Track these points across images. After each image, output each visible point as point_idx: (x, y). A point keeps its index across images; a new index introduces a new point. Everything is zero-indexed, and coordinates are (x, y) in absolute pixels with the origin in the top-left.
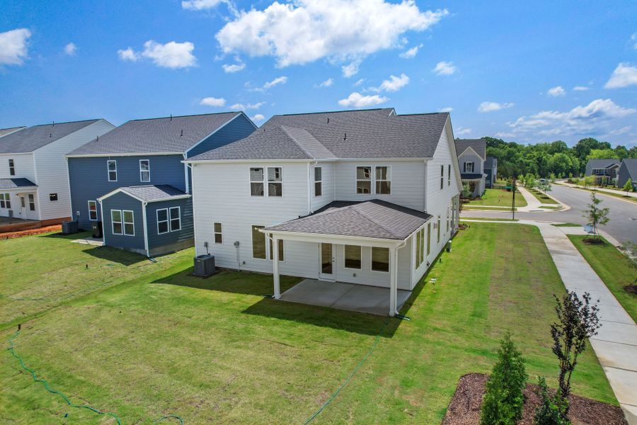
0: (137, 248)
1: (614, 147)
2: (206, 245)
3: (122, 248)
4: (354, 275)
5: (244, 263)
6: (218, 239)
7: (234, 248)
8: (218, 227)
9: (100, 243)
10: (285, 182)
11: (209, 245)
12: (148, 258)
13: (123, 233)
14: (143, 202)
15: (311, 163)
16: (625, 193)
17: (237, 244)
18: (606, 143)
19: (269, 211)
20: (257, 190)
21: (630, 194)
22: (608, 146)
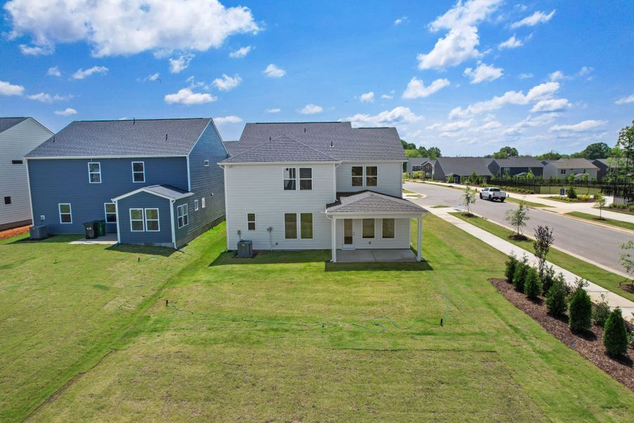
0: (161, 242)
1: (418, 147)
2: (239, 232)
3: (143, 244)
4: (370, 243)
5: (277, 244)
6: (252, 227)
7: (268, 232)
8: (251, 217)
9: (114, 243)
10: (314, 179)
11: (242, 233)
12: (177, 250)
13: (145, 229)
14: (171, 199)
15: (336, 165)
16: (449, 185)
17: (270, 229)
18: (412, 144)
19: (299, 202)
20: (289, 186)
21: (452, 185)
22: (414, 147)
